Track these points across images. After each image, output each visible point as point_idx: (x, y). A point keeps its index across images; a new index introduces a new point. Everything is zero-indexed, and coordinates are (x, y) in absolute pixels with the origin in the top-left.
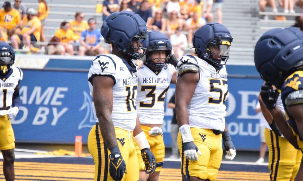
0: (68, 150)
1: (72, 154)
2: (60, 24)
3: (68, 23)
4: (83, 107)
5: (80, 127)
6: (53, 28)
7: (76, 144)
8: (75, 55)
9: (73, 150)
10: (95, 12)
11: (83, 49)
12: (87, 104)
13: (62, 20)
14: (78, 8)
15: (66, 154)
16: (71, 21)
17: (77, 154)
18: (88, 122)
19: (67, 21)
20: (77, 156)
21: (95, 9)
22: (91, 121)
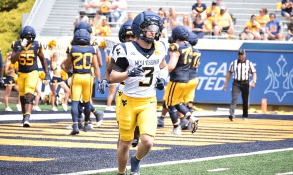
0: (257, 109)
1: (260, 112)
2: (250, 17)
3: (255, 16)
4: (268, 78)
5: (266, 92)
6: (245, 20)
7: (262, 104)
8: (262, 39)
9: (261, 109)
10: (276, 8)
11: (266, 35)
12: (271, 75)
13: (251, 15)
14: (263, 5)
15: (255, 112)
16: (258, 15)
17: (264, 111)
18: (271, 88)
19: (255, 15)
20: (263, 113)
21: (276, 6)
22: (274, 88)
